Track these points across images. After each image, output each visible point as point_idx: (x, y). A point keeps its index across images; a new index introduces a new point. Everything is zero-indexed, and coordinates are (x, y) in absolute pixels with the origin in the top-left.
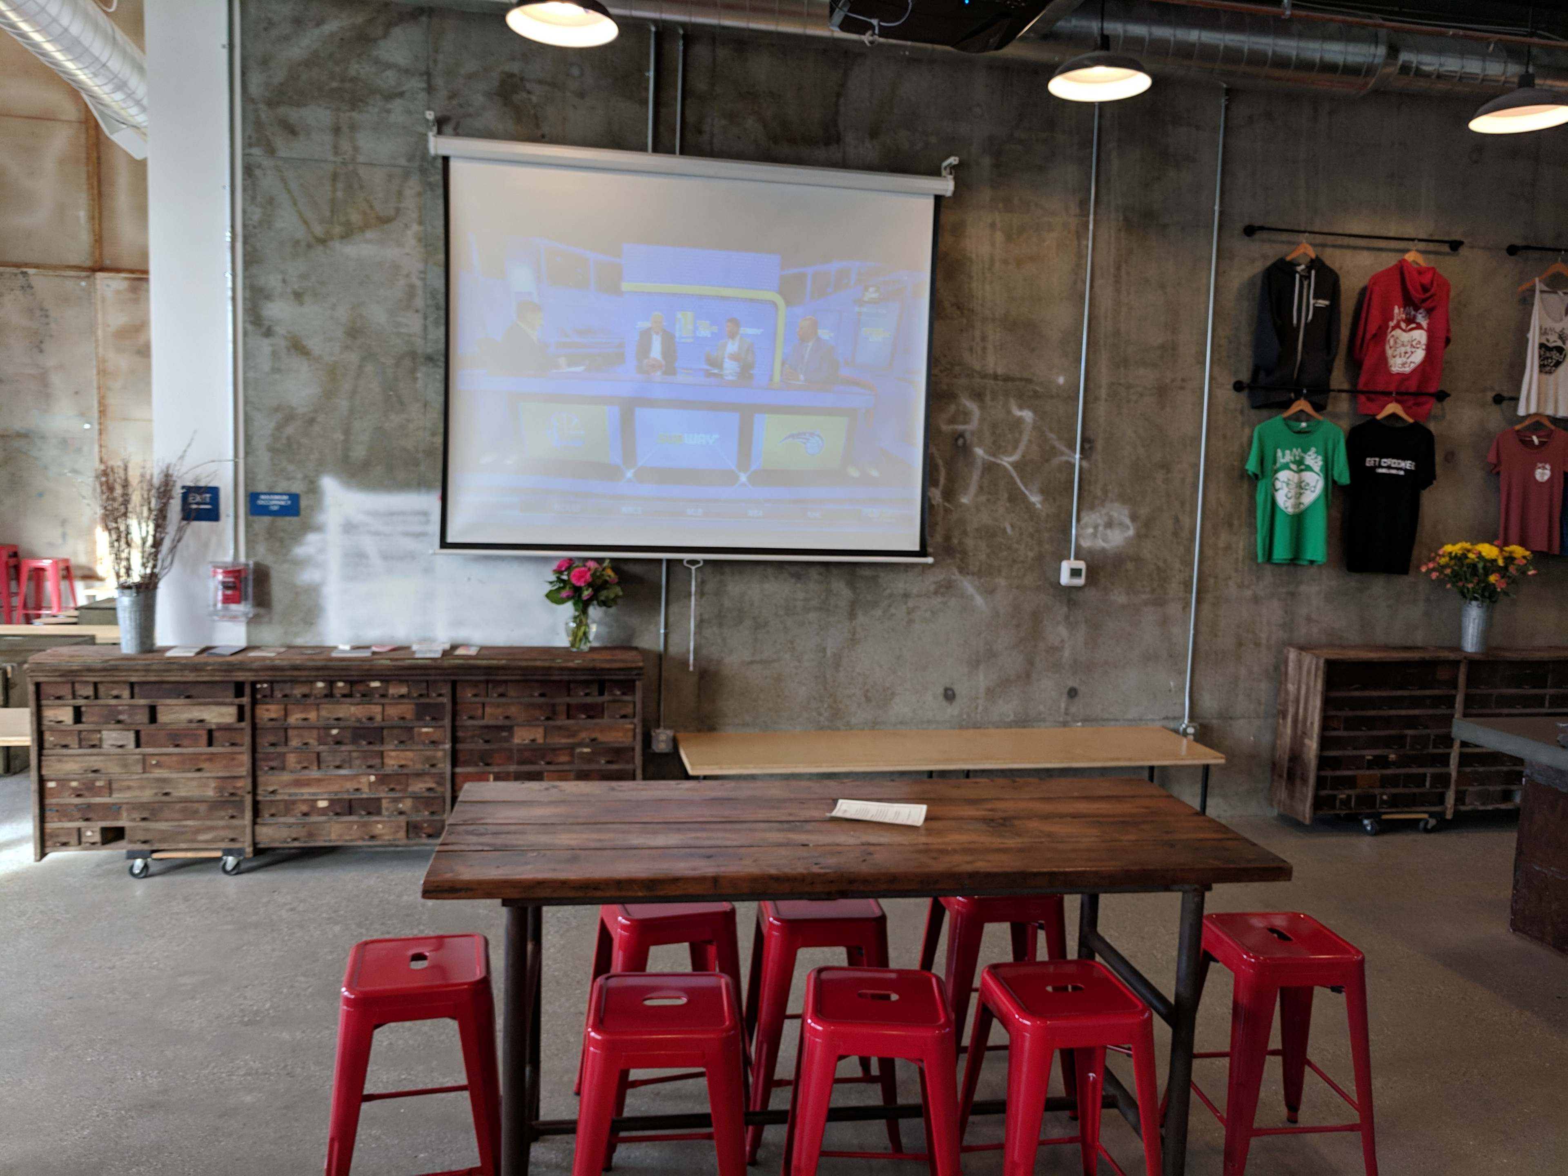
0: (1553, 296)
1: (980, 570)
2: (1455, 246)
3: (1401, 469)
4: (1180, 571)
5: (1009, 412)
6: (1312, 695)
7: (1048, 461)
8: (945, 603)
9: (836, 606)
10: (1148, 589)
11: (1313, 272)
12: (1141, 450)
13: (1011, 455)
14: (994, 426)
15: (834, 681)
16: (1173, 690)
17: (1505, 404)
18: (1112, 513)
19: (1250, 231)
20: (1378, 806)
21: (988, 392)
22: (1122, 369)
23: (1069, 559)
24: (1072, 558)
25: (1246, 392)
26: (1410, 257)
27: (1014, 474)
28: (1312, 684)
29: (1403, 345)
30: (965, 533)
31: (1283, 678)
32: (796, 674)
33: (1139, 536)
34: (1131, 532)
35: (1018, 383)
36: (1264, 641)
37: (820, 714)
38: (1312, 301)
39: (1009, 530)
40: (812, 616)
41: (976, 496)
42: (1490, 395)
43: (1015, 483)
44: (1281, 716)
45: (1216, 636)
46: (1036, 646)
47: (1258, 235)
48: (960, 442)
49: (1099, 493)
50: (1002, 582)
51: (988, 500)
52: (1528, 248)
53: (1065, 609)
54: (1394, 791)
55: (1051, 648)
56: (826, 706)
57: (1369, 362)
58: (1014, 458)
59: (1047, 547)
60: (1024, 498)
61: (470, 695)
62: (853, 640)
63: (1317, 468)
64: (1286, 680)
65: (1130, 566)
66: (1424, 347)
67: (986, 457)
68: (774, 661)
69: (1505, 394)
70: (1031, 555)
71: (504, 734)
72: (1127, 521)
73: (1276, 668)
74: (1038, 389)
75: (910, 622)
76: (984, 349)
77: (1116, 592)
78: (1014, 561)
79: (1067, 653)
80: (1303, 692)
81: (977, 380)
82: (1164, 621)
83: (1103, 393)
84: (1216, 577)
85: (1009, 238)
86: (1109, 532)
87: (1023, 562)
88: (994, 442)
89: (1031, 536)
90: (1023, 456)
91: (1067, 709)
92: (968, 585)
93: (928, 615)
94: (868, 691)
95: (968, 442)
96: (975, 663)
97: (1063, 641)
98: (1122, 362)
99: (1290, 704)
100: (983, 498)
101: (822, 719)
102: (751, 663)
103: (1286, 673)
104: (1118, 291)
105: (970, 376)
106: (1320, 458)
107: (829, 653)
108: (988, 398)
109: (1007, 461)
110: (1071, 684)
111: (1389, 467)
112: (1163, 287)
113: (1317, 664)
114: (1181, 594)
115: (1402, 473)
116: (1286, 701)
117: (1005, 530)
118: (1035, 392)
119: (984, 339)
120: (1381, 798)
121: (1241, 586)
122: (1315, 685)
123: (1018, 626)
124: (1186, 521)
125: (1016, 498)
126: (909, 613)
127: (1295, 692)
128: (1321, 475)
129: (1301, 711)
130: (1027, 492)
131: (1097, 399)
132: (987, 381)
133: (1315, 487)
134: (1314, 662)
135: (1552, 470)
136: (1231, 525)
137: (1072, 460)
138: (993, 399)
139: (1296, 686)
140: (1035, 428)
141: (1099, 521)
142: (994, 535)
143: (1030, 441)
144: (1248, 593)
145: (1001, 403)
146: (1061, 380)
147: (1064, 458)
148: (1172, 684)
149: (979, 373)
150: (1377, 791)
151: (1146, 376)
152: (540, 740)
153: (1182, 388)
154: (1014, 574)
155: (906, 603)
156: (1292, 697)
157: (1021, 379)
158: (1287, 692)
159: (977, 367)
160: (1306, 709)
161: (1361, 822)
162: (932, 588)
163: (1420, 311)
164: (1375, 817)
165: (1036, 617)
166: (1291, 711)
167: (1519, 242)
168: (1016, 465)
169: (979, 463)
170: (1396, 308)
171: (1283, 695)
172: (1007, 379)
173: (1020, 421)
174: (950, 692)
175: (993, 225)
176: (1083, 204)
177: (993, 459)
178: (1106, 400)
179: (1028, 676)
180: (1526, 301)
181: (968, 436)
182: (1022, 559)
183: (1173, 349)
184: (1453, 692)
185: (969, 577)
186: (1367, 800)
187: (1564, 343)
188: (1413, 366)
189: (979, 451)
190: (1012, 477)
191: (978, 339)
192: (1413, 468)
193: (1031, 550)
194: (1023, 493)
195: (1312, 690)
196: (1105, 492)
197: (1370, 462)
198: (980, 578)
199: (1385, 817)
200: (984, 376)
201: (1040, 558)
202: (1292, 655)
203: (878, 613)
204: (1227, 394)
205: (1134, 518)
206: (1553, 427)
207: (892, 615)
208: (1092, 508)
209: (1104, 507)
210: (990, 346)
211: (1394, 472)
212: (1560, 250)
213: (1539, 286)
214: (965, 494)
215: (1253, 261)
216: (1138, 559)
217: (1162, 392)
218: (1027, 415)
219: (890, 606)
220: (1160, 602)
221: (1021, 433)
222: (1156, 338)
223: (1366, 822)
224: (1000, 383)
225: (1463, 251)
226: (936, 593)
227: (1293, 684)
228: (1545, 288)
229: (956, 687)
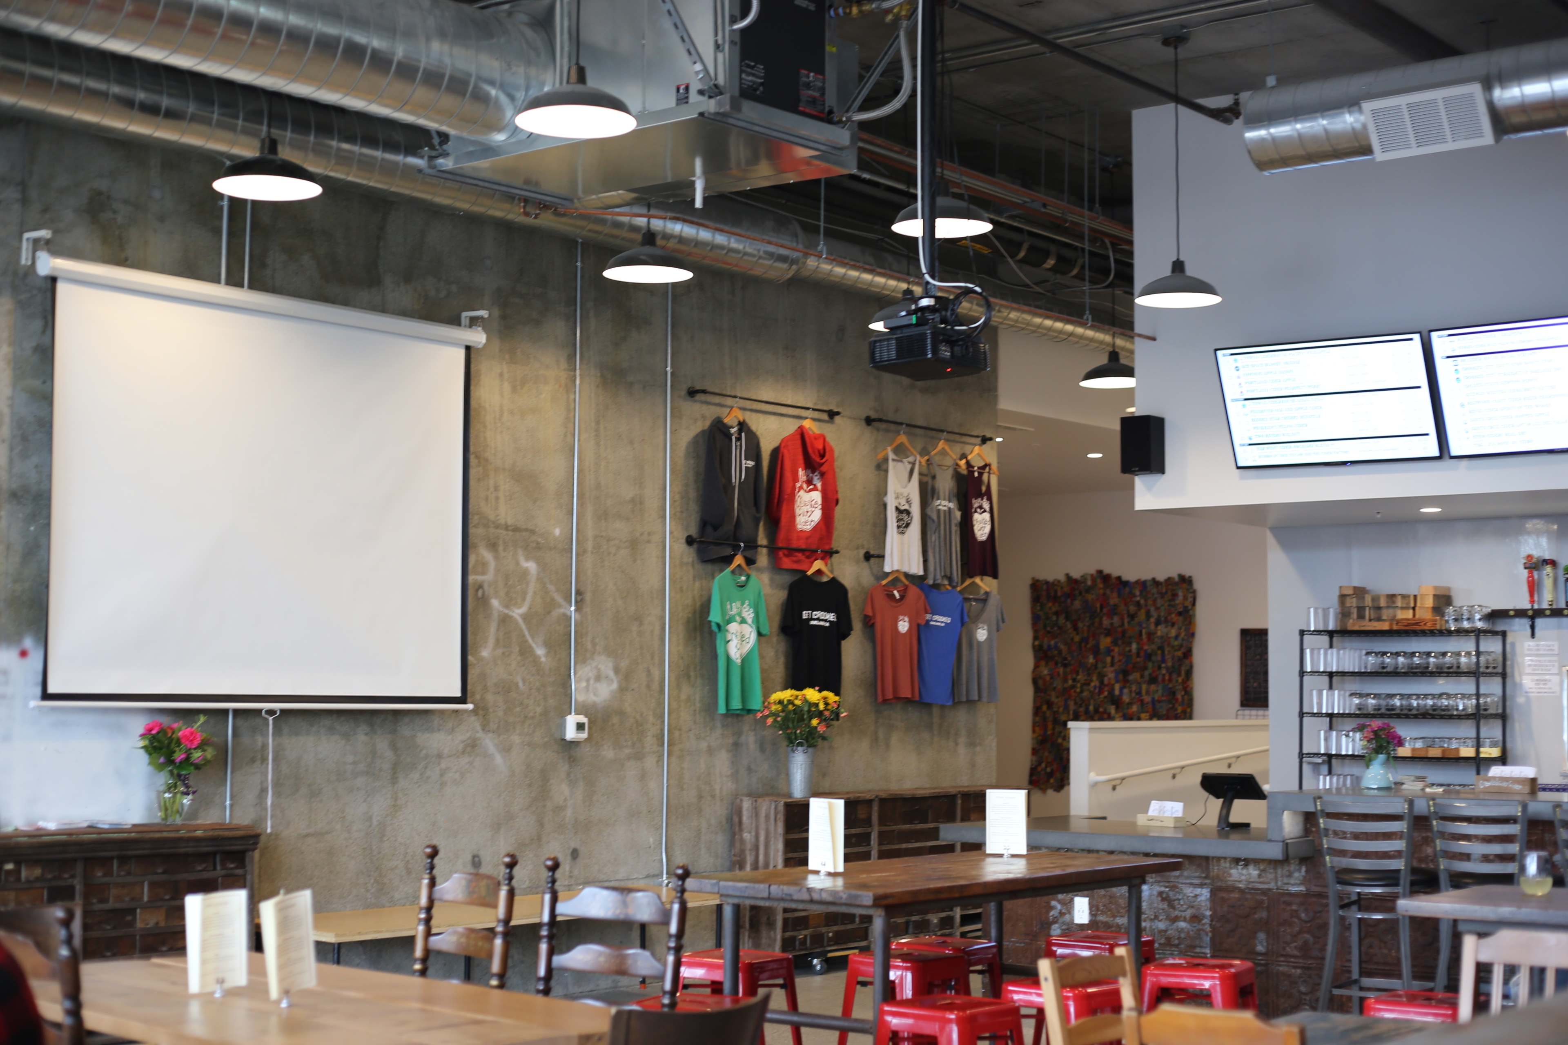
0: (900, 464)
1: (498, 727)
2: (832, 414)
3: (826, 621)
4: (653, 724)
5: (518, 563)
6: (773, 839)
7: (549, 613)
8: (471, 763)
9: (381, 770)
10: (630, 743)
11: (743, 434)
12: (620, 602)
13: (520, 608)
14: (507, 577)
15: (379, 853)
16: (653, 846)
17: (872, 560)
18: (600, 666)
19: (692, 393)
20: (825, 944)
21: (501, 542)
22: (603, 521)
23: (570, 714)
24: (573, 713)
25: (695, 546)
26: (807, 424)
27: (523, 627)
28: (772, 828)
29: (805, 505)
30: (485, 688)
31: (737, 829)
32: (347, 846)
33: (622, 690)
34: (615, 686)
35: (524, 534)
36: (717, 792)
37: (367, 891)
38: (744, 462)
39: (521, 684)
40: (360, 781)
41: (494, 649)
42: (862, 552)
43: (524, 636)
44: (738, 866)
45: (682, 789)
46: (544, 806)
47: (700, 397)
48: (480, 593)
49: (589, 646)
50: (516, 739)
51: (503, 653)
52: (880, 420)
53: (566, 767)
54: (835, 928)
55: (557, 807)
56: (372, 881)
57: (784, 520)
58: (523, 610)
59: (551, 702)
60: (531, 651)
61: (99, 874)
62: (396, 808)
63: (750, 621)
64: (741, 830)
65: (615, 720)
66: (820, 507)
67: (501, 609)
68: (327, 833)
69: (872, 552)
70: (539, 710)
71: (129, 918)
72: (611, 674)
73: (730, 820)
74: (540, 540)
75: (443, 784)
76: (497, 498)
77: (605, 747)
78: (526, 717)
79: (569, 812)
80: (762, 838)
81: (492, 530)
82: (643, 777)
83: (589, 545)
84: (680, 730)
85: (514, 389)
86: (598, 685)
87: (533, 718)
88: (507, 594)
89: (538, 690)
90: (530, 608)
91: (571, 872)
92: (489, 743)
93: (457, 776)
94: (408, 861)
95: (486, 593)
96: (497, 827)
97: (565, 800)
98: (603, 516)
99: (747, 852)
100: (499, 651)
101: (369, 895)
102: (307, 836)
103: (740, 823)
104: (598, 444)
105: (486, 526)
106: (752, 610)
107: (375, 822)
108: (501, 548)
109: (517, 613)
110: (573, 845)
111: (818, 619)
112: (631, 442)
113: (776, 808)
114: (655, 748)
115: (827, 624)
116: (743, 851)
117: (517, 684)
118: (538, 543)
119: (496, 488)
120: (828, 936)
121: (698, 738)
122: (776, 830)
123: (530, 785)
124: (656, 673)
125: (526, 651)
126: (442, 775)
127: (753, 840)
128: (754, 626)
129: (761, 857)
130: (534, 645)
131: (585, 551)
132: (499, 531)
133: (749, 638)
134: (773, 807)
135: (910, 622)
136: (689, 677)
137: (568, 613)
138: (505, 550)
139: (753, 834)
140: (539, 579)
141: (590, 674)
142: (509, 691)
143: (535, 593)
144: (704, 745)
145: (511, 553)
146: (557, 532)
147: (562, 611)
148: (651, 840)
149: (494, 522)
150: (824, 930)
151: (620, 529)
152: (162, 924)
153: (649, 542)
154: (526, 730)
155: (439, 764)
156: (748, 846)
157: (526, 530)
158: (742, 841)
159: (492, 517)
160: (767, 855)
161: (811, 962)
162: (461, 747)
163: (816, 474)
164: (821, 955)
165: (545, 776)
166: (749, 859)
167: (874, 415)
168: (526, 617)
169: (495, 615)
170: (800, 470)
171: (738, 845)
172: (516, 529)
173: (525, 573)
174: (477, 859)
175: (501, 375)
176: (571, 357)
177: (506, 611)
178: (592, 553)
179: (539, 838)
180: (881, 467)
181: (486, 586)
182: (531, 714)
183: (641, 503)
184: (869, 830)
185: (490, 735)
186: (818, 939)
187: (910, 507)
188: (813, 524)
189: (495, 603)
190: (521, 630)
191: (492, 489)
192: (835, 620)
193: (539, 705)
194: (530, 647)
195: (772, 835)
196: (594, 644)
197: (805, 615)
198: (499, 735)
199: (830, 955)
200: (497, 527)
201: (545, 713)
202: (747, 804)
203: (415, 775)
204: (682, 546)
205: (617, 670)
206: (907, 583)
207: (428, 778)
208: (584, 661)
209: (593, 659)
210: (501, 495)
211: (822, 623)
212: (901, 424)
213: (891, 456)
214: (485, 647)
215: (696, 420)
216: (621, 713)
217: (634, 545)
218: (531, 566)
219: (426, 768)
220: (639, 756)
221: (527, 584)
222: (628, 492)
223: (815, 961)
224: (511, 533)
225: (837, 419)
226: (463, 753)
227: (750, 832)
228: (895, 457)
229: (482, 853)
